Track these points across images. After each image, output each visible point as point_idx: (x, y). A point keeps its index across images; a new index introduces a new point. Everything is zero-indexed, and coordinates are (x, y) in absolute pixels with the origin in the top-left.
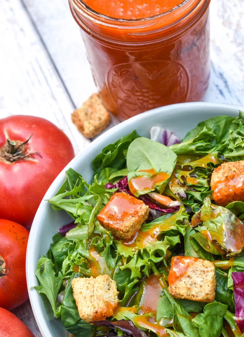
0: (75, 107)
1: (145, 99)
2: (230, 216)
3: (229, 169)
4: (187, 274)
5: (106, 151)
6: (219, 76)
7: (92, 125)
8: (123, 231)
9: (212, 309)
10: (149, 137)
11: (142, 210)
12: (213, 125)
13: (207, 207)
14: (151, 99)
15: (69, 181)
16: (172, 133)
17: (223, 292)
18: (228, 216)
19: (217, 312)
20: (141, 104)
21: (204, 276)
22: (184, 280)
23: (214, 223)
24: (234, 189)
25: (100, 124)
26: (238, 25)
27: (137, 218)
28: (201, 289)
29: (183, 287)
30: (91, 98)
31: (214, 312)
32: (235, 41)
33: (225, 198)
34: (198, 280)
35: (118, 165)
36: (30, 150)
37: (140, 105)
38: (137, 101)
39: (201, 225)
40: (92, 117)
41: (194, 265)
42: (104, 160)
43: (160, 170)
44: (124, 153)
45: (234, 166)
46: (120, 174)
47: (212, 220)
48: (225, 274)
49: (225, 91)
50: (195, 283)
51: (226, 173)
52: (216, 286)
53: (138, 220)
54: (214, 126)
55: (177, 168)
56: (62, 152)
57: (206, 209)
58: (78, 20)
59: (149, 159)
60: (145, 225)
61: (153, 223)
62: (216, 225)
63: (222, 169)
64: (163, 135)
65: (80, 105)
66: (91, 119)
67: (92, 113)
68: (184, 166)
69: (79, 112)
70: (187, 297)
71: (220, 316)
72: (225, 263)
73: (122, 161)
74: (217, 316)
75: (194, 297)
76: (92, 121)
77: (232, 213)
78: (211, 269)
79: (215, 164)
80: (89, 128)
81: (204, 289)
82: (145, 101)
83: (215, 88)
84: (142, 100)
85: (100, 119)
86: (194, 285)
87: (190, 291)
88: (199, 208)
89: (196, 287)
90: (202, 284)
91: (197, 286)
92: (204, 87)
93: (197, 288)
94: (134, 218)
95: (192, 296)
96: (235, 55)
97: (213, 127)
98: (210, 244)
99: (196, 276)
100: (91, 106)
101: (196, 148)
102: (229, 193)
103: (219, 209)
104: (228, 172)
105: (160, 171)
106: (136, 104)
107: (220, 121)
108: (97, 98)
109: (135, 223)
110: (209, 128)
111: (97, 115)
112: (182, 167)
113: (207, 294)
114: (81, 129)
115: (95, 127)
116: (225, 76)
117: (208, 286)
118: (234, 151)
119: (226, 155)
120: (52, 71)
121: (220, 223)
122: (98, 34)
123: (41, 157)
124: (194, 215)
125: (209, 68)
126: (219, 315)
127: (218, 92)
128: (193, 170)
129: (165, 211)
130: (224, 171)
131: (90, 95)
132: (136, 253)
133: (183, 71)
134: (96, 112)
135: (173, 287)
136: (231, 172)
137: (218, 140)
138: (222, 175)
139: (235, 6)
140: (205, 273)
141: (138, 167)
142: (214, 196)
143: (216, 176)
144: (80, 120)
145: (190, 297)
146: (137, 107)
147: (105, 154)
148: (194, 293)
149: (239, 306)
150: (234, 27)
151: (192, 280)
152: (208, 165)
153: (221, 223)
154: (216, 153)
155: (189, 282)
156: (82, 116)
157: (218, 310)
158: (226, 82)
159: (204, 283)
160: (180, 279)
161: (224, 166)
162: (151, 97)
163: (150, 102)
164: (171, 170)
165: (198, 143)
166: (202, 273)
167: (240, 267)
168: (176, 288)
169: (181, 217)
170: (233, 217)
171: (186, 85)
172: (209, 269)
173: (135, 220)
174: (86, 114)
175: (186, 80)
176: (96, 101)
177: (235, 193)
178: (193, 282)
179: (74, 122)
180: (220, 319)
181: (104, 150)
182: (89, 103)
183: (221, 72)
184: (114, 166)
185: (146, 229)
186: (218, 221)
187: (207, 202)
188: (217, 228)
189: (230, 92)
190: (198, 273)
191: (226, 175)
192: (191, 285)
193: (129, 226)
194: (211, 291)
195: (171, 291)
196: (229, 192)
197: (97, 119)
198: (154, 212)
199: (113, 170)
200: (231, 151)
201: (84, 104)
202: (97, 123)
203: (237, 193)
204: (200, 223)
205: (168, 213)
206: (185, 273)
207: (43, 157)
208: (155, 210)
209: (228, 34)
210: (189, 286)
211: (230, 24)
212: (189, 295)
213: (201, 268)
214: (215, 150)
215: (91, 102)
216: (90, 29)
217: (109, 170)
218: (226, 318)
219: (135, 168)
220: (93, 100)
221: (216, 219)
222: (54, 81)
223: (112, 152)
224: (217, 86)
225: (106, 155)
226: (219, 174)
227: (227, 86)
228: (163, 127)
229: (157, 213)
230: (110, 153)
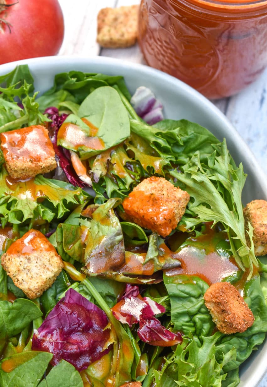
2: (118, 234)
3: (162, 188)
4: (29, 256)
7: (110, 35)
8: (10, 167)
9: (25, 306)
11: (45, 161)
12: (193, 132)
13: (106, 208)
15: (15, 76)
16: (160, 106)
17: (50, 299)
18: (115, 233)
19: (29, 311)
21: (42, 270)
22: (22, 258)
23: (99, 228)
24: (145, 212)
25: (119, 40)
27: (33, 165)
28: (30, 280)
29: (16, 264)
31: (25, 309)
33: (133, 213)
34: (34, 270)
37: (156, 53)
38: (156, 49)
39: (89, 219)
40: (118, 27)
41: (41, 253)
43: (102, 136)
44: (91, 90)
45: (168, 189)
47: (100, 224)
48: (69, 284)
50: (29, 270)
52: (50, 288)
53: (34, 168)
54: (193, 134)
55: (122, 146)
56: (39, 42)
57: (104, 209)
59: (104, 118)
60: (42, 177)
61: (49, 182)
62: (98, 232)
64: (149, 102)
66: (115, 28)
67: (121, 23)
68: (130, 150)
70: (11, 276)
71: (29, 317)
72: (76, 273)
74: (26, 315)
75: (17, 281)
76: (113, 31)
77: (122, 233)
78: (53, 269)
79: (156, 171)
81: (31, 282)
83: (260, 91)
84: (160, 50)
85: (123, 35)
86: (26, 271)
87: (18, 274)
88: (104, 202)
89: (27, 274)
90: (35, 276)
91: (29, 273)
93: (27, 276)
94: (30, 164)
95: (16, 280)
97: (191, 135)
98: (78, 243)
99: (36, 264)
100: (126, 15)
101: (153, 142)
102: (138, 212)
103: (115, 219)
104: (159, 191)
105: (100, 137)
106: (153, 50)
107: (201, 134)
109: (27, 168)
111: (123, 29)
112: (128, 149)
113: (30, 290)
115: (111, 39)
117: (37, 283)
118: (184, 174)
121: (102, 233)
123: (10, 32)
124: (93, 205)
126: (29, 315)
127: (260, 98)
128: (133, 161)
129: (70, 179)
130: (156, 186)
132: (6, 197)
134: (125, 25)
135: (7, 257)
138: (151, 188)
140: (46, 269)
141: (89, 116)
142: (125, 203)
143: (146, 185)
144: (104, 21)
145: (14, 279)
146: (153, 53)
148: (20, 278)
149: (47, 324)
151: (29, 265)
152: (148, 168)
153: (104, 234)
154: (167, 162)
155: (25, 264)
156: (110, 18)
157: (31, 311)
159: (37, 277)
160: (20, 255)
161: (161, 181)
163: (166, 58)
164: (111, 144)
165: (160, 139)
166: (43, 266)
168: (9, 259)
170: (120, 237)
172: (51, 268)
173: (31, 166)
174: (116, 19)
177: (143, 216)
178: (28, 268)
179: (99, 18)
180: (27, 320)
181: (73, 74)
182: (127, 11)
185: (38, 182)
186: (103, 229)
187: (111, 203)
188: (97, 235)
190: (40, 263)
191: (153, 192)
192: (24, 269)
193: (19, 167)
194: (36, 289)
195: (3, 259)
196: (139, 211)
197: (120, 33)
198: (60, 172)
199: (72, 98)
200: (183, 172)
201: (122, 8)
202: (116, 36)
203: (145, 217)
204: (90, 217)
205: (70, 183)
206: (29, 254)
208: (62, 170)
210: (21, 268)
212: (14, 277)
213: (46, 261)
214: (169, 158)
215: (130, 12)
218: (34, 322)
220: (132, 11)
221: (103, 226)
223: (77, 81)
224: (264, 91)
225: (69, 79)
226: (150, 185)
229: (62, 174)
230: (74, 80)
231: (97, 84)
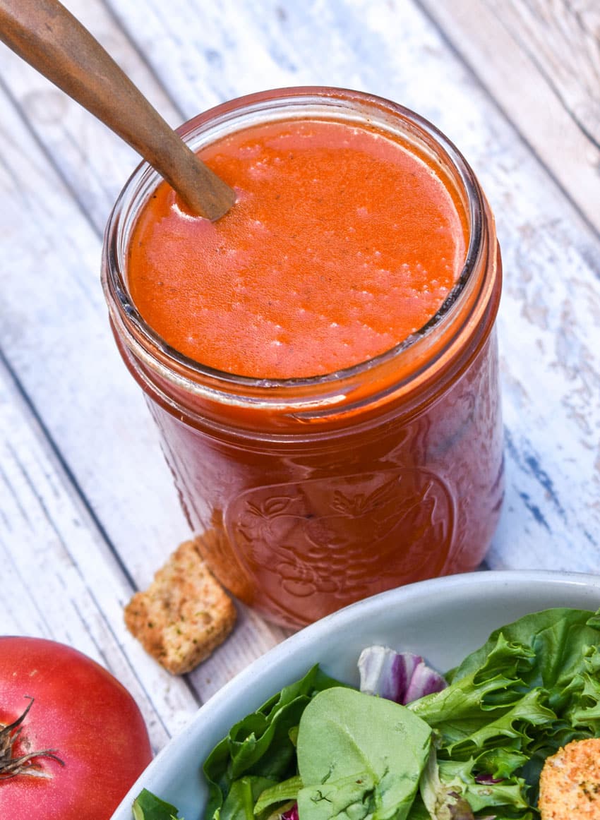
0: (131, 583)
1: (335, 567)
3: (587, 760)
5: (241, 734)
6: (528, 467)
7: (188, 638)
12: (532, 636)
14: (353, 567)
16: (418, 661)
20: (325, 579)
25: (209, 632)
26: (565, 315)
30: (178, 556)
32: (560, 363)
35: (276, 767)
36: (28, 745)
37: (321, 582)
38: (315, 575)
40: (184, 613)
42: (236, 759)
49: (547, 509)
51: (579, 773)
54: (534, 638)
56: (118, 741)
64: (394, 669)
65: (146, 580)
66: (182, 619)
67: (184, 601)
69: (146, 601)
73: (286, 754)
76: (184, 627)
80: (178, 647)
82: (335, 573)
83: (519, 503)
84: (325, 570)
85: (207, 618)
96: (565, 404)
97: (533, 642)
100: (179, 581)
101: (483, 698)
106: (311, 581)
107: (549, 625)
108: (194, 556)
111: (200, 608)
114: (156, 649)
115: (195, 642)
116: (544, 466)
119: (577, 715)
120: (57, 479)
123: (60, 762)
127: (530, 514)
130: (574, 765)
131: (173, 548)
133: (437, 485)
134: (195, 599)
136: (592, 768)
137: (549, 677)
139: (552, 260)
141: (330, 773)
144: (150, 625)
146: (314, 588)
147: (238, 743)
150: (555, 323)
156: (155, 610)
158: (547, 484)
161: (573, 751)
162: (351, 562)
163: (349, 572)
171: (445, 522)
174: (167, 605)
175: (444, 511)
176: (192, 565)
179: (133, 629)
181: (237, 733)
182: (172, 573)
183: (532, 454)
184: (265, 771)
189: (561, 512)
197: (200, 619)
199: (262, 782)
201: (159, 575)
202: (199, 631)
207: (66, 763)
209: (540, 344)
211: (545, 312)
215: (180, 570)
216: (177, 401)
217: (252, 785)
219: (323, 776)
220: (185, 564)
222: (66, 509)
223: (257, 737)
224: (525, 496)
225: (241, 746)
227: (552, 496)
228: (392, 647)
230: (252, 738)
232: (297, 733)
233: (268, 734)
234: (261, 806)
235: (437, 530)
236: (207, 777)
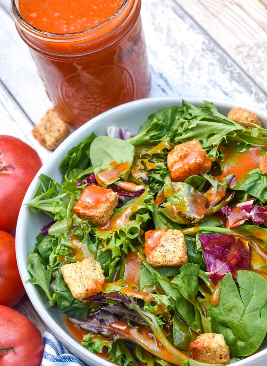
0: (33, 124)
1: (97, 104)
2: (190, 189)
3: (181, 150)
4: (160, 244)
5: (71, 153)
6: (159, 76)
7: (53, 137)
8: (98, 217)
9: (187, 270)
10: (107, 135)
11: (112, 196)
12: (161, 116)
13: (168, 185)
14: (103, 103)
15: (42, 185)
16: (126, 130)
17: (194, 255)
18: (188, 189)
19: (191, 272)
20: (95, 109)
21: (175, 243)
22: (159, 249)
23: (177, 198)
24: (188, 166)
25: (60, 135)
26: (168, 29)
27: (109, 204)
28: (175, 254)
29: (159, 255)
30: (48, 113)
31: (189, 273)
32: (168, 44)
33: (182, 175)
34: (171, 247)
35: (84, 165)
36: (3, 164)
37: (93, 111)
38: (91, 107)
39: (166, 202)
40: (51, 130)
41: (165, 235)
42: (70, 163)
43: (122, 161)
44: (87, 153)
45: (185, 146)
46: (86, 172)
47: (175, 195)
48: (193, 239)
49: (166, 89)
50: (169, 251)
51: (179, 154)
52: (187, 250)
53: (110, 205)
54: (162, 117)
55: (136, 158)
56: (32, 162)
57: (168, 186)
58: (27, 41)
59: (111, 154)
60: (117, 210)
61: (124, 207)
62: (178, 199)
63: (175, 151)
64: (119, 133)
65: (38, 121)
66: (51, 132)
67: (51, 127)
68: (142, 156)
69: (39, 128)
70: (164, 263)
71: (194, 275)
72: (191, 230)
73: (86, 161)
74: (192, 275)
75: (169, 262)
76: (52, 134)
77: (190, 186)
78: (180, 235)
79: (169, 149)
80: (50, 140)
81: (177, 254)
82: (97, 106)
83: (157, 88)
84: (95, 105)
85: (59, 130)
86: (168, 252)
87: (165, 258)
88: (161, 187)
89: (170, 253)
90: (175, 250)
91: (170, 252)
92: (148, 88)
93: (171, 254)
94: (106, 205)
95: (168, 262)
96: (170, 56)
98: (176, 215)
99: (169, 244)
100: (49, 120)
101: (150, 138)
102: (185, 170)
103: (179, 185)
104: (181, 152)
105: (121, 162)
106: (90, 110)
107: (167, 112)
108: (52, 112)
109: (107, 208)
110: (158, 119)
111: (56, 128)
112: (141, 156)
113: (181, 257)
114: (43, 142)
115: (56, 138)
116: (165, 75)
117: (180, 250)
118: (183, 134)
119: (177, 139)
120: (7, 96)
121: (181, 196)
122: (48, 51)
124: (158, 194)
125: (149, 71)
126: (194, 274)
127: (161, 91)
128: (151, 157)
129: (133, 195)
130: (177, 152)
131: (46, 111)
132: (113, 234)
133: (127, 73)
134: (54, 125)
135: (151, 257)
136: (183, 152)
137: (168, 128)
138: (176, 156)
139: (163, 12)
140: (176, 240)
141: (102, 163)
142: (173, 175)
143: (171, 158)
144: (41, 135)
145: (166, 263)
146: (91, 113)
147: (71, 156)
148: (169, 259)
149: (209, 263)
150: (165, 31)
151: (165, 248)
152: (163, 150)
153: (182, 196)
154: (168, 139)
155: (163, 250)
156: (42, 130)
157: (192, 270)
158: (166, 81)
159: (176, 249)
160: (155, 249)
161: (176, 148)
163: (102, 106)
164: (131, 159)
165: (151, 133)
166: (173, 240)
167: (204, 231)
168: (153, 257)
169: (148, 196)
170: (192, 189)
171: (131, 86)
172: (179, 236)
173: (107, 205)
174: (46, 129)
175: (130, 81)
176: (53, 115)
177: (190, 169)
178: (167, 250)
179: (35, 137)
180: (195, 278)
181: (70, 153)
182: (46, 118)
183: (160, 72)
184: (80, 167)
185: (118, 213)
186: (180, 195)
187: (167, 181)
188: (180, 201)
189: (171, 89)
190: (170, 241)
191: (180, 155)
192: (165, 253)
193: (102, 212)
194: (183, 254)
195: (149, 260)
196: (185, 168)
197: (57, 131)
198: (123, 198)
199: (79, 170)
200: (181, 134)
201: (42, 120)
202: (57, 134)
203: (191, 169)
204: (165, 200)
205: (135, 197)
206: (159, 243)
207: (15, 168)
208: (123, 196)
209: (161, 39)
210: (164, 254)
211: (161, 29)
212: (165, 262)
213: (171, 236)
214: (167, 136)
215: (48, 117)
216: (39, 47)
217: (77, 171)
218: (200, 276)
219: (99, 164)
220: (50, 115)
221: (177, 194)
222: (10, 104)
223: (76, 153)
224: (159, 86)
225: (71, 158)
226: (173, 156)
227: (168, 84)
228: (118, 126)
229: (125, 198)
230: (74, 154)
231: (87, 146)
232: (89, 152)
233: (79, 152)
234: (80, 176)
235: (129, 89)
236: (62, 170)
